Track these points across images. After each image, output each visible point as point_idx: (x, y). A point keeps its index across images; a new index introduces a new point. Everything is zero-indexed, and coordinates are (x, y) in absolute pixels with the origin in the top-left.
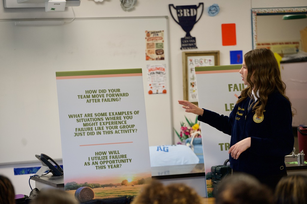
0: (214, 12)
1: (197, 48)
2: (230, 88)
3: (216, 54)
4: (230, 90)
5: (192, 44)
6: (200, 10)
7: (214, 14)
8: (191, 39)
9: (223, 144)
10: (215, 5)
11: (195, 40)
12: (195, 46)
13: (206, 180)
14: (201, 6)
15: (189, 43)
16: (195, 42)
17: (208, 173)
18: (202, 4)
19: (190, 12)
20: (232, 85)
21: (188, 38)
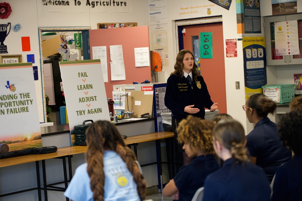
0: (17, 29)
1: (8, 53)
2: (79, 75)
3: (19, 57)
4: (79, 77)
5: (5, 50)
6: (8, 27)
7: (17, 30)
8: (4, 47)
9: (78, 111)
10: (18, 25)
11: (6, 48)
12: (6, 52)
13: (71, 135)
14: (9, 25)
15: (3, 49)
16: (7, 49)
17: (72, 131)
18: (10, 23)
19: (3, 29)
20: (80, 73)
21: (2, 46)
